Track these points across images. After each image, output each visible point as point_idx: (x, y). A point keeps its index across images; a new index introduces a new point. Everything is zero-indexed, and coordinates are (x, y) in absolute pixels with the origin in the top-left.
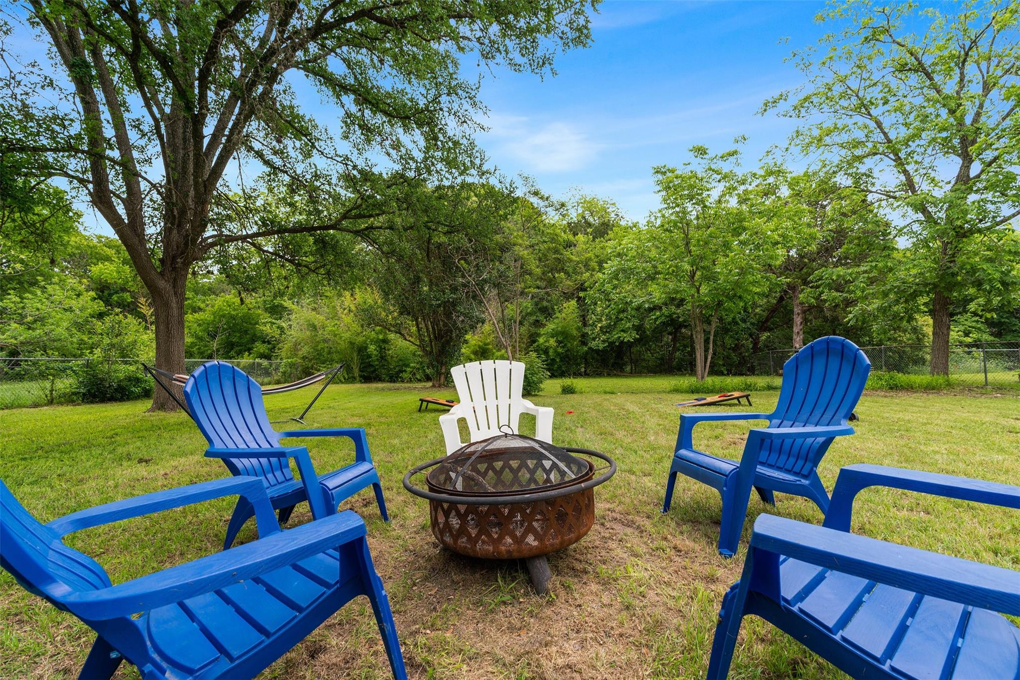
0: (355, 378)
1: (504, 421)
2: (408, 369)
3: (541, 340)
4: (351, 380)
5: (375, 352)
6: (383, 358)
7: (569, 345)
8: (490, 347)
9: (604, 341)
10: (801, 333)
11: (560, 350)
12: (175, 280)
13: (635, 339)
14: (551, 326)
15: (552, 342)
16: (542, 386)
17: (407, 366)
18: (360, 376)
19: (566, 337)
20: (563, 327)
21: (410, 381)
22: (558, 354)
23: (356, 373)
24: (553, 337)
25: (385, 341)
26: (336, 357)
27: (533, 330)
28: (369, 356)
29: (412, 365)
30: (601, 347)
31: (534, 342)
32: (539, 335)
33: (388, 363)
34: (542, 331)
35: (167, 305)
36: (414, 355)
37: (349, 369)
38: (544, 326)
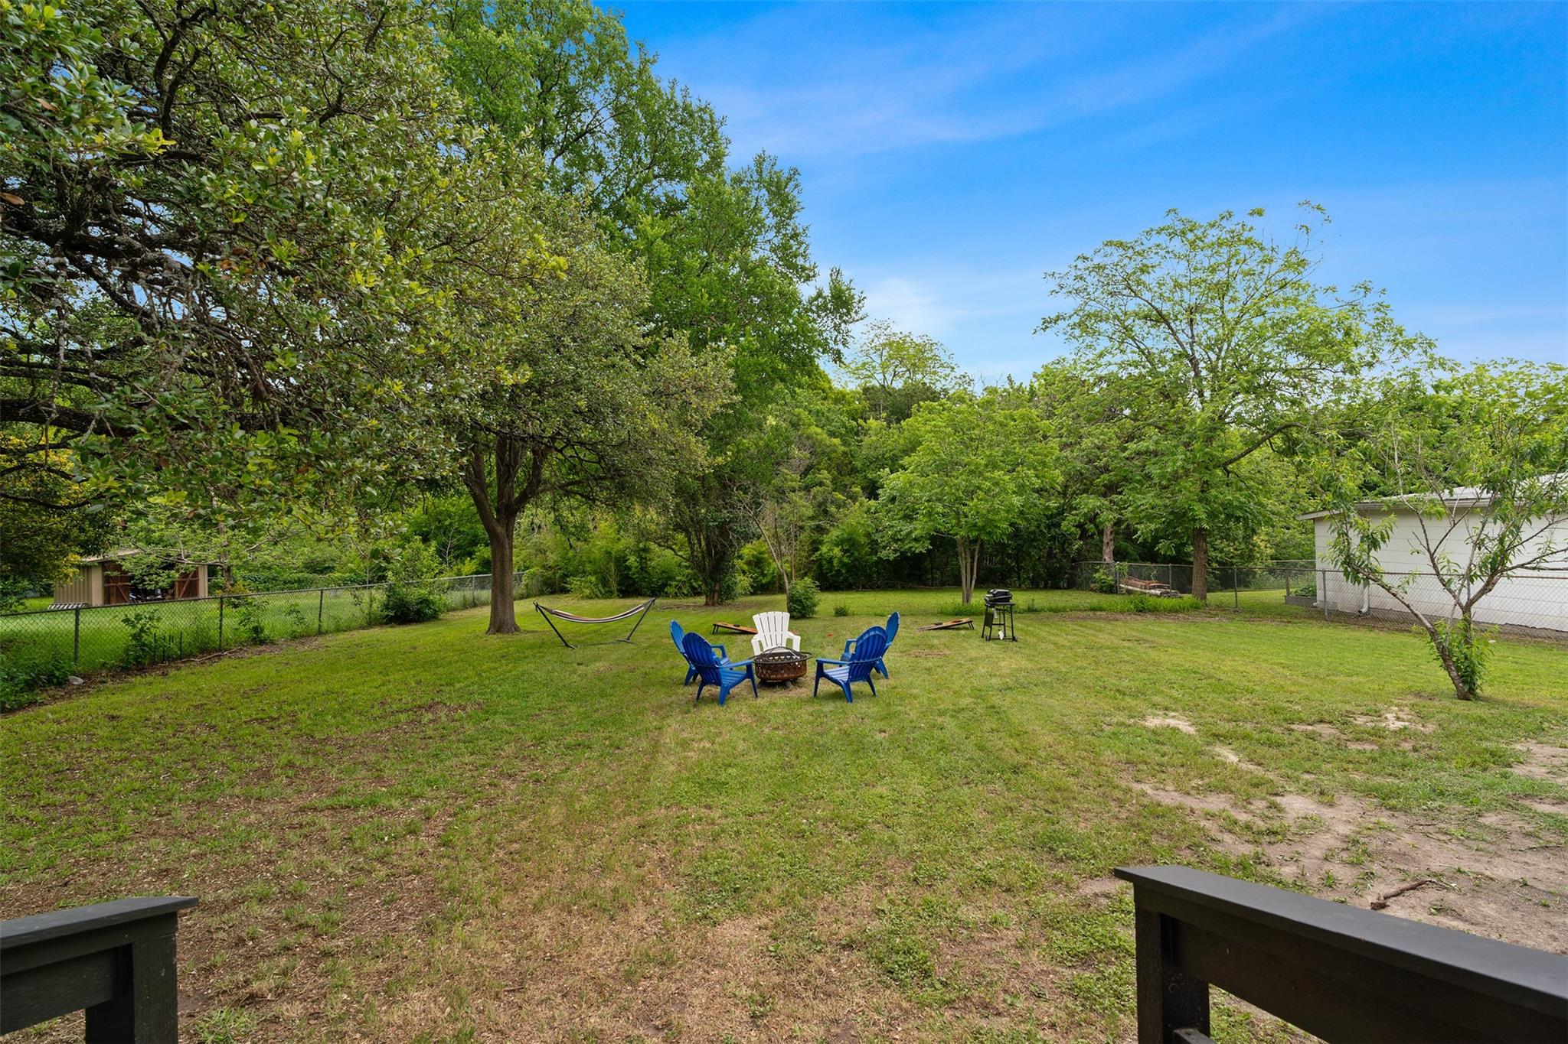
0: (612, 592)
1: (779, 642)
2: (674, 583)
3: (824, 549)
4: (609, 595)
5: (636, 564)
6: (643, 569)
7: (856, 554)
8: (766, 556)
9: (895, 551)
10: (1111, 543)
11: (846, 560)
12: (507, 525)
13: (928, 551)
14: (835, 533)
15: (837, 551)
16: (816, 609)
17: (672, 578)
18: (618, 590)
19: (853, 545)
20: (849, 534)
21: (676, 596)
22: (844, 565)
23: (614, 587)
24: (837, 545)
25: (646, 550)
26: (589, 568)
27: (815, 536)
28: (629, 568)
29: (678, 578)
30: (892, 557)
31: (817, 549)
32: (821, 543)
33: (649, 574)
34: (826, 538)
35: (502, 546)
36: (680, 565)
37: (604, 582)
38: (827, 532)
